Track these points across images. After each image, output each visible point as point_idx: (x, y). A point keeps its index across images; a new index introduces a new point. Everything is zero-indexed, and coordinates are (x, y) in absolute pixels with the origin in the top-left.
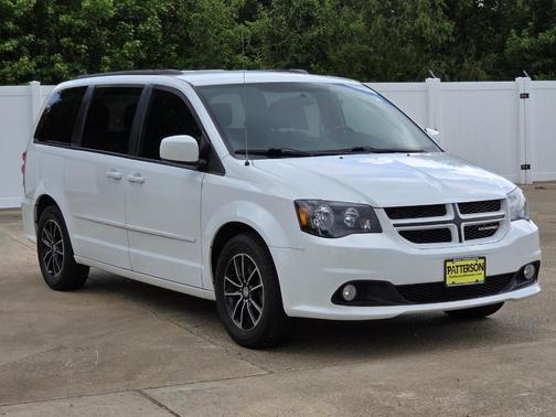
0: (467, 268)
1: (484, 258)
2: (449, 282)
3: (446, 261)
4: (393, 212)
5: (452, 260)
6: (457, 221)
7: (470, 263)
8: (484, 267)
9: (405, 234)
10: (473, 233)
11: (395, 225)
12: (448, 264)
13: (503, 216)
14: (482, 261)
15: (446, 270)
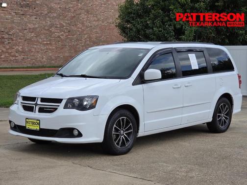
0: (33, 123)
1: (39, 120)
2: (27, 127)
3: (26, 119)
7: (34, 121)
8: (39, 125)
9: (23, 107)
10: (42, 110)
11: (21, 103)
12: (27, 120)
13: (59, 106)
14: (38, 122)
15: (27, 122)
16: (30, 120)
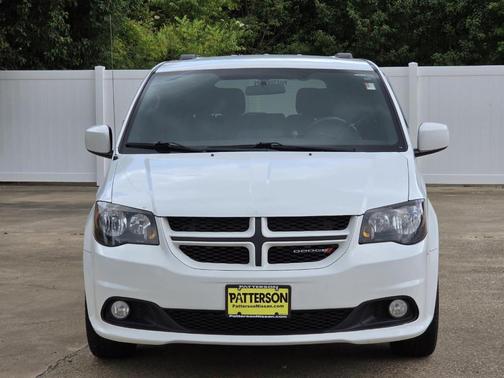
0: (260, 298)
1: (289, 288)
2: (232, 312)
3: (227, 287)
4: (176, 223)
5: (236, 286)
6: (258, 239)
7: (265, 291)
8: (288, 299)
9: (186, 250)
10: (279, 255)
11: (173, 238)
12: (231, 290)
13: (344, 237)
14: (284, 291)
15: (229, 297)
16: (244, 291)
